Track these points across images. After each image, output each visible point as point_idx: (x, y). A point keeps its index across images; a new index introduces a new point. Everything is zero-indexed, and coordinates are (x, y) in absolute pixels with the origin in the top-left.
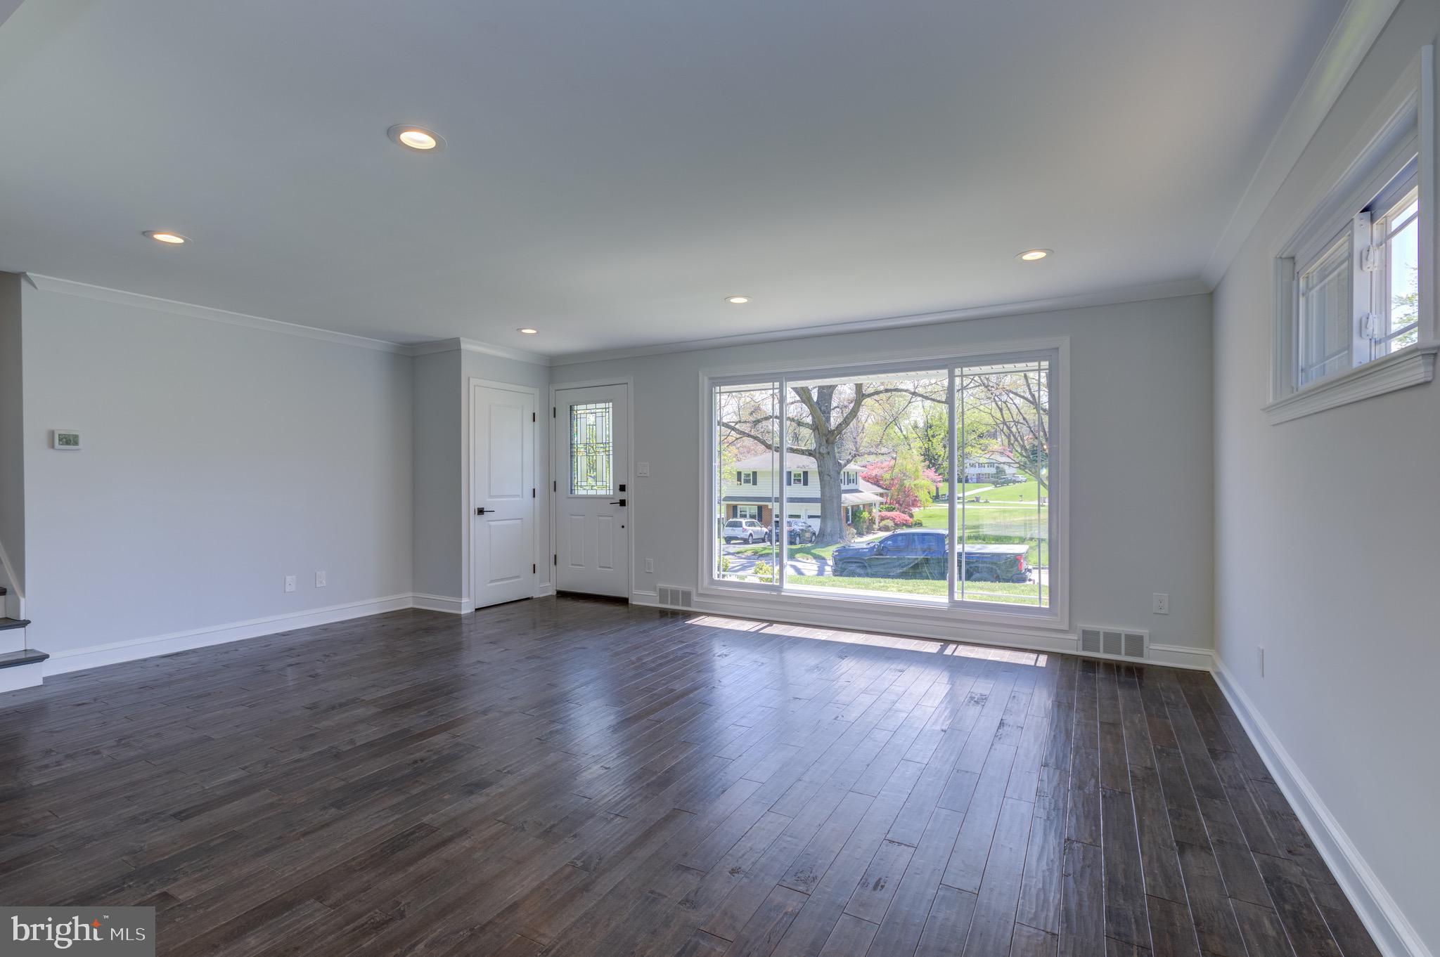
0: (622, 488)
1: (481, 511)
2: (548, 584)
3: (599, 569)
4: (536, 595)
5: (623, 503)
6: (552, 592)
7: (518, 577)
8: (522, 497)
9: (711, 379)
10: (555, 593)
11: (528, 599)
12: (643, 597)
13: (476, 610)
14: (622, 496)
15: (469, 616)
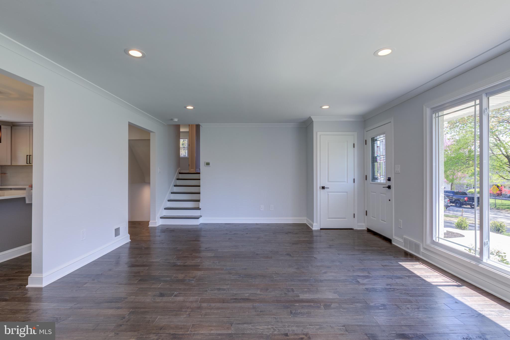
0: (389, 179)
1: (323, 188)
2: (364, 224)
3: (381, 221)
4: (355, 228)
5: (389, 187)
6: (365, 228)
7: (345, 218)
8: (347, 182)
9: (432, 109)
10: (366, 229)
11: (352, 229)
12: (398, 242)
13: (321, 229)
14: (389, 183)
15: (317, 231)
